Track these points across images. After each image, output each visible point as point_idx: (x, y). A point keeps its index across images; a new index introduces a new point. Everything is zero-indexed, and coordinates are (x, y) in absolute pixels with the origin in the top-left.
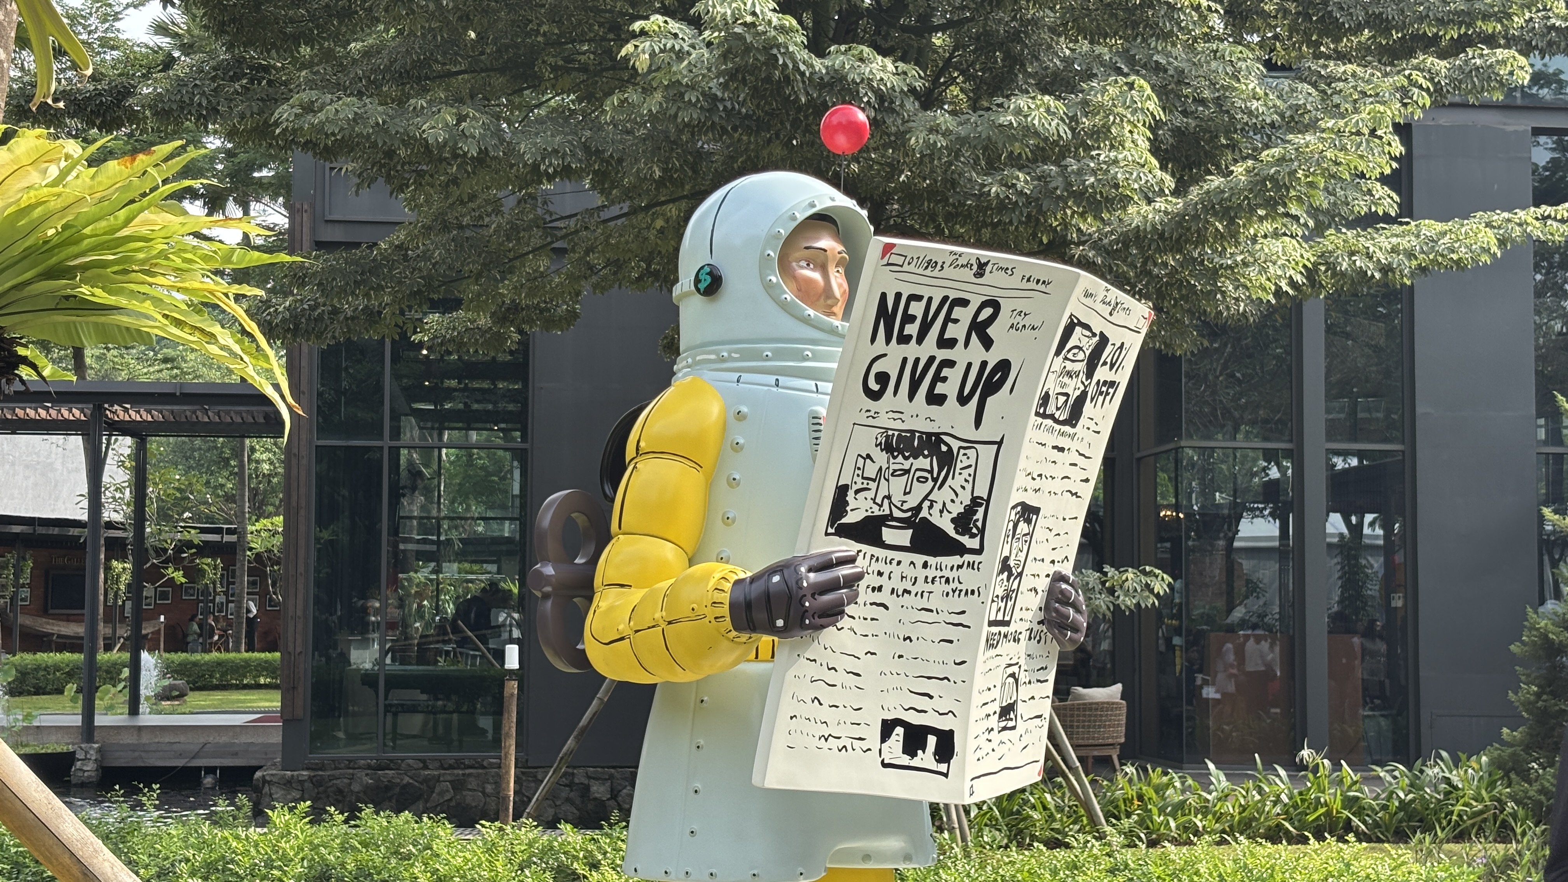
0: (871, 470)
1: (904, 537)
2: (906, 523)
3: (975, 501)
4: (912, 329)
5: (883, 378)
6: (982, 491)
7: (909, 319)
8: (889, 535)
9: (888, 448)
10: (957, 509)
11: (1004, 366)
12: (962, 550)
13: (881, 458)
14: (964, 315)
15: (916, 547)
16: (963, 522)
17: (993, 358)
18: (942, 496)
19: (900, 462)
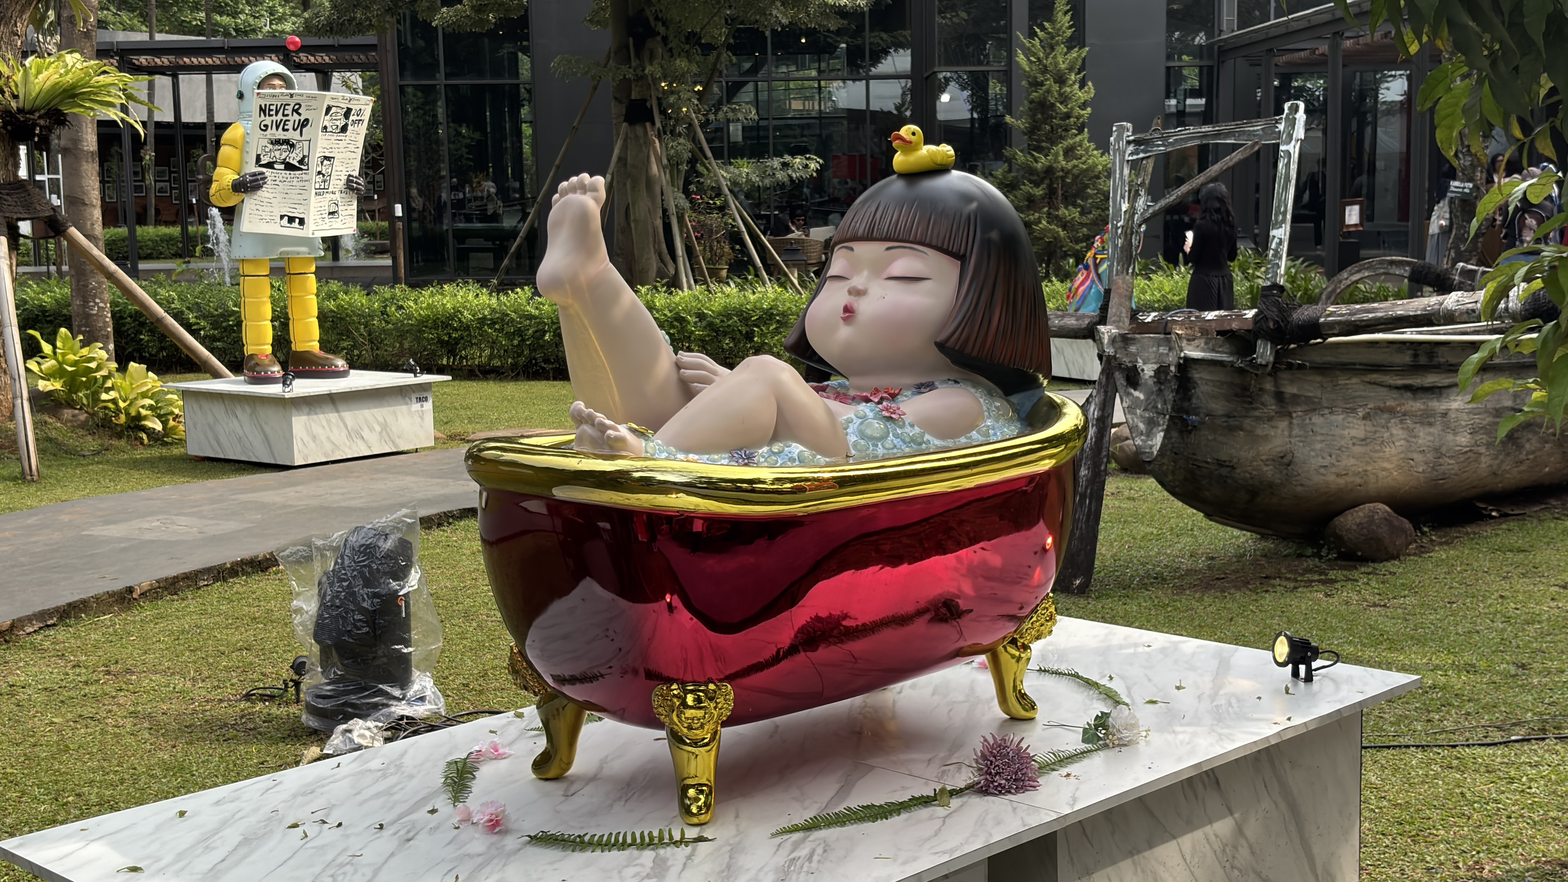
0: (267, 150)
1: (282, 167)
2: (282, 163)
3: (304, 157)
4: (273, 113)
5: (266, 126)
6: (306, 153)
7: (270, 110)
8: (276, 166)
9: (272, 143)
10: (298, 159)
11: (307, 120)
12: (301, 169)
13: (271, 146)
14: (290, 108)
15: (286, 169)
16: (301, 162)
17: (302, 118)
18: (293, 155)
19: (277, 147)
